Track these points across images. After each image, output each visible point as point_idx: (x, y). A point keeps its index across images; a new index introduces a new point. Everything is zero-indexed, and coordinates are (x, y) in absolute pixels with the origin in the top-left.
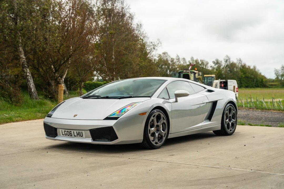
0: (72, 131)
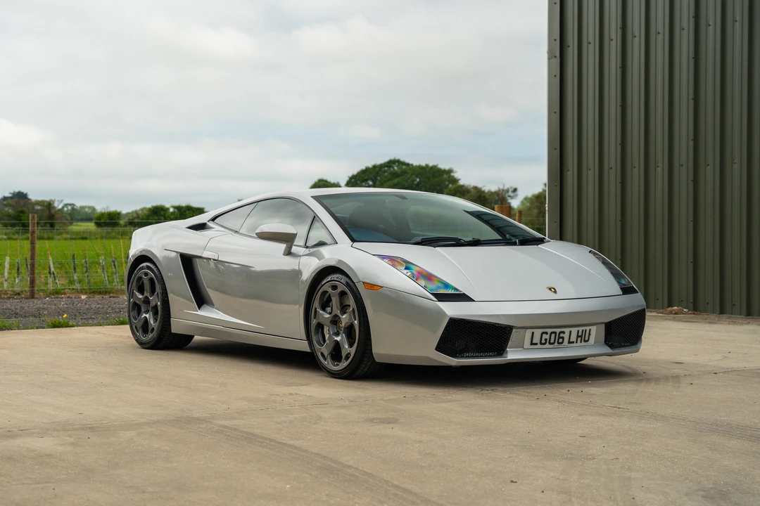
0: (567, 330)
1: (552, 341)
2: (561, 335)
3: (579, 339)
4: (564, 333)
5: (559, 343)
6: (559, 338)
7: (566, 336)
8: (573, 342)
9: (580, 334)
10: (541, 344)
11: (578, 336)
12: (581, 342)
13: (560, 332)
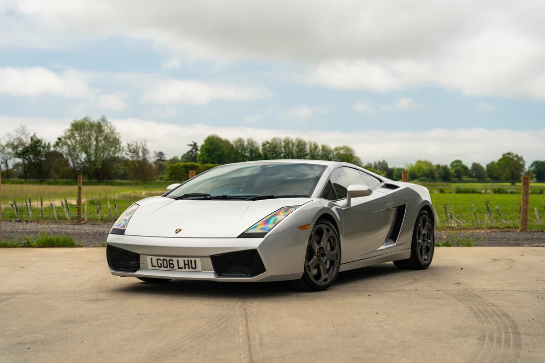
1: (165, 266)
2: (171, 262)
3: (187, 266)
4: (173, 261)
5: (170, 267)
6: (170, 264)
7: (175, 263)
8: (182, 268)
9: (186, 263)
10: (159, 267)
11: (185, 265)
12: (189, 268)
13: (170, 260)
